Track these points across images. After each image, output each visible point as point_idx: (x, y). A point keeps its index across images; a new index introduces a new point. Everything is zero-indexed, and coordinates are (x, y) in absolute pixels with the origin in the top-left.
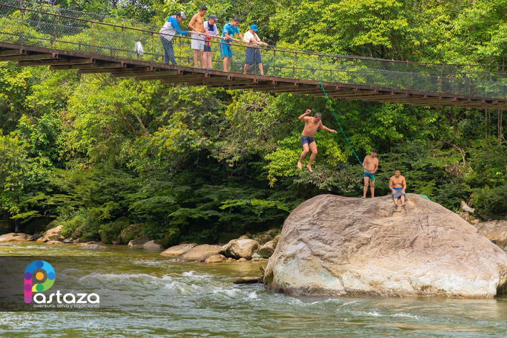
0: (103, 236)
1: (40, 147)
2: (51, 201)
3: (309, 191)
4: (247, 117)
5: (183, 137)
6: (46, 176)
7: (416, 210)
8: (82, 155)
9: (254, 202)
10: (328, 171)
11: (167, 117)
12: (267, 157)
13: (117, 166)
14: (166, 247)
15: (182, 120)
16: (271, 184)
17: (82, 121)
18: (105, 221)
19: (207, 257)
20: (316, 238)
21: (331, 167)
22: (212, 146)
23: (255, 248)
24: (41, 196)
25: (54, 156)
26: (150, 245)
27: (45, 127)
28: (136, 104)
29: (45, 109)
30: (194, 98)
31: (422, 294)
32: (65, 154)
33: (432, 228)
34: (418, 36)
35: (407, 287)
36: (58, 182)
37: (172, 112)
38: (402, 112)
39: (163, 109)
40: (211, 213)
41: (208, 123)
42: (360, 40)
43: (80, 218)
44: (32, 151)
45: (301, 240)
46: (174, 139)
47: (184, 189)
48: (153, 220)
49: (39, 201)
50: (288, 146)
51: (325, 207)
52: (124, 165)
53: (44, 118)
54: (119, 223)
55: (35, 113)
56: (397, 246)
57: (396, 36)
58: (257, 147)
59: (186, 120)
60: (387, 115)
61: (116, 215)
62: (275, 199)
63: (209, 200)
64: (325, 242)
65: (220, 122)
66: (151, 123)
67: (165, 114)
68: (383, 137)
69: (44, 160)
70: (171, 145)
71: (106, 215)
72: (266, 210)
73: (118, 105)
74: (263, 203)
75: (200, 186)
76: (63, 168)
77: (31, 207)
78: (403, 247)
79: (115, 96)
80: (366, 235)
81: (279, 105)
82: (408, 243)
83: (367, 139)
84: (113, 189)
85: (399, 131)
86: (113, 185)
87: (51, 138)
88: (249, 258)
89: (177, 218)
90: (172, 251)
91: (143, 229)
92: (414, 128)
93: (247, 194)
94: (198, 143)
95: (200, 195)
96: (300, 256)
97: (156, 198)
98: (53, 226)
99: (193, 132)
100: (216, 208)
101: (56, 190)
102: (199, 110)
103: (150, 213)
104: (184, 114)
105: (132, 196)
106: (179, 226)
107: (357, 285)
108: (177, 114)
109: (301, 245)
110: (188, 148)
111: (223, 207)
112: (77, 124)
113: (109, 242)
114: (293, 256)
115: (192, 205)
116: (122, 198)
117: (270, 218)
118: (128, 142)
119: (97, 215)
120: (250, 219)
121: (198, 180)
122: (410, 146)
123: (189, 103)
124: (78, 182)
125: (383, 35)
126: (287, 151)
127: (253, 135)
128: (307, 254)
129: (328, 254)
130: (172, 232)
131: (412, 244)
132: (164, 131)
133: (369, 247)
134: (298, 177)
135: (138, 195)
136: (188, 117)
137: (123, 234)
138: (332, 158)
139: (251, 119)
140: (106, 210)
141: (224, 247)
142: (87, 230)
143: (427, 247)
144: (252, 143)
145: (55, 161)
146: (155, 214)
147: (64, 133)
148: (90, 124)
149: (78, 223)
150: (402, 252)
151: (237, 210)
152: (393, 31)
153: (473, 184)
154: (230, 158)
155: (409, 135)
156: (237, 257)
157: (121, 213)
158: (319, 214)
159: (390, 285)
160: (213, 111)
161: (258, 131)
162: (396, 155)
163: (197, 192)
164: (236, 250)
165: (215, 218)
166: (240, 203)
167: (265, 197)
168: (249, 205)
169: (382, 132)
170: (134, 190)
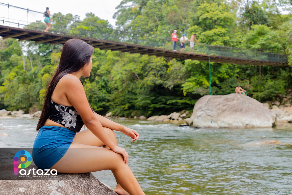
0: (126, 115)
1: (103, 87)
2: (108, 104)
3: (197, 97)
4: (175, 72)
5: (153, 80)
6: (105, 96)
7: (241, 99)
8: (116, 89)
9: (178, 101)
12: (183, 85)
13: (129, 92)
14: (148, 117)
15: (153, 74)
16: (185, 95)
17: (118, 77)
18: (126, 110)
19: (164, 119)
20: (208, 109)
21: (205, 88)
22: (163, 83)
23: (180, 116)
24: (104, 103)
25: (107, 90)
26: (142, 117)
27: (104, 81)
28: (137, 70)
29: (104, 74)
30: (156, 67)
31: (247, 127)
32: (111, 89)
33: (248, 104)
34: (232, 42)
35: (240, 125)
36: (109, 98)
37: (149, 72)
38: (227, 68)
39: (146, 71)
40: (163, 106)
41: (161, 76)
42: (214, 44)
43: (118, 110)
44: (100, 88)
45: (202, 110)
46: (150, 81)
47: (153, 98)
48: (142, 109)
49: (104, 105)
50: (189, 81)
51: (209, 99)
52: (131, 92)
53: (103, 77)
54: (131, 111)
55: (100, 76)
56: (236, 111)
57: (225, 43)
58: (179, 82)
59: (154, 75)
60: (223, 69)
61: (130, 108)
62: (185, 99)
63: (162, 101)
64: (211, 111)
65: (165, 75)
66: (141, 76)
67: (146, 73)
68: (222, 77)
69: (104, 91)
70: (150, 83)
71: (126, 108)
72: (182, 104)
73: (131, 70)
74: (181, 101)
75: (158, 97)
76: (110, 93)
77: (100, 107)
78: (238, 111)
79: (130, 67)
80: (225, 108)
81: (187, 68)
83: (216, 78)
84: (129, 100)
85: (227, 75)
86: (128, 98)
87: (106, 84)
88: (178, 120)
89: (151, 108)
90: (151, 118)
91: (139, 112)
92: (232, 74)
93: (175, 99)
94: (159, 82)
95: (158, 100)
96: (202, 116)
97: (144, 102)
98: (108, 113)
99: (156, 78)
100: (165, 104)
101: (109, 101)
102: (158, 71)
103: (142, 107)
104: (153, 73)
105: (135, 101)
106: (152, 110)
107: (223, 125)
108: (151, 73)
109: (202, 112)
110: (155, 84)
111: (168, 103)
112: (114, 79)
113: (128, 117)
114: (200, 116)
115: (156, 103)
116: (131, 102)
117: (183, 106)
118: (132, 84)
119: (123, 108)
120: (176, 107)
121: (157, 95)
122: (231, 80)
123: (155, 69)
124: (116, 98)
125: (221, 42)
126: (190, 83)
127: (177, 78)
128: (205, 115)
129: (212, 115)
130: (150, 112)
131: (241, 110)
132: (146, 79)
133: (226, 112)
134: (194, 92)
135: (137, 101)
136: (155, 74)
137: (132, 114)
138: (205, 85)
139: (176, 73)
140: (126, 106)
141: (169, 116)
142: (120, 113)
143: (246, 111)
144: (177, 81)
145: (108, 92)
147: (110, 82)
148: (120, 78)
149: (117, 111)
150: (238, 113)
151: (172, 104)
152: (224, 41)
153: (254, 91)
154: (170, 86)
155: (231, 76)
156: (173, 119)
157: (132, 107)
158: (208, 101)
159: (235, 124)
160: (163, 71)
161: (179, 77)
162: (226, 83)
163: (158, 99)
164: (173, 117)
166: (174, 101)
167: (181, 99)
170: (136, 99)
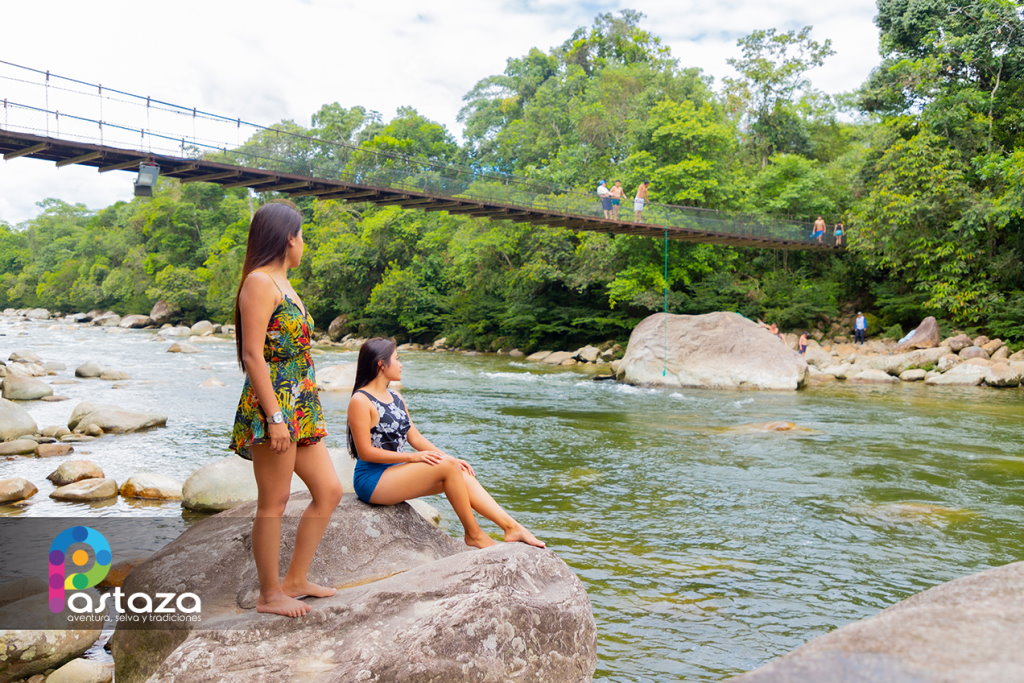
0: (478, 346)
1: (428, 279)
2: (438, 319)
3: (641, 313)
4: (592, 255)
5: (543, 271)
6: (433, 300)
7: (734, 325)
8: (459, 285)
9: (597, 320)
10: (655, 296)
11: (530, 256)
12: (609, 286)
13: (487, 293)
14: (529, 353)
15: (543, 258)
16: (612, 307)
17: (464, 258)
18: (479, 335)
19: (563, 361)
20: (658, 345)
21: (657, 293)
22: (565, 278)
23: (599, 354)
24: (431, 316)
25: (439, 286)
26: (515, 352)
27: (431, 264)
28: (506, 246)
29: (431, 250)
30: (551, 241)
31: (741, 388)
32: (447, 284)
33: (747, 338)
34: (725, 192)
35: (728, 382)
36: (443, 305)
37: (534, 251)
38: (712, 251)
39: (527, 249)
40: (563, 328)
41: (561, 261)
42: (681, 196)
43: (460, 332)
44: (422, 282)
45: (646, 347)
46: (536, 272)
47: (541, 310)
48: (516, 334)
49: (429, 320)
50: (624, 277)
51: (664, 322)
52: (493, 292)
53: (431, 257)
54: (491, 336)
55: (424, 253)
56: (721, 351)
57: (707, 192)
58: (601, 278)
59: (546, 258)
60: (701, 252)
61: (487, 330)
62: (613, 317)
63: (560, 319)
64: (665, 348)
65: (570, 259)
66: (517, 260)
67: (528, 253)
68: (698, 271)
69: (432, 289)
70: (534, 277)
71: (480, 330)
72: (606, 326)
73: (494, 246)
74: (604, 321)
75: (553, 308)
76: (446, 295)
77: (422, 324)
78: (725, 352)
79: (491, 240)
80: (696, 343)
81: (618, 246)
82: (728, 350)
83: (685, 272)
84: (486, 311)
85: (710, 265)
86: (485, 308)
87: (435, 272)
88: (594, 362)
89: (537, 331)
90: (533, 357)
91: (509, 340)
92: (721, 264)
93: (590, 314)
94: (555, 275)
95: (553, 315)
96: (646, 358)
97: (520, 317)
98: (440, 338)
99: (550, 267)
100: (568, 324)
101: (441, 312)
102: (556, 251)
103: (515, 328)
104: (544, 254)
105: (501, 316)
106: (537, 338)
107: (690, 381)
108: (538, 253)
109: (647, 351)
110: (547, 280)
111: (574, 324)
112: (455, 262)
113: (482, 350)
114: (641, 359)
115: (548, 323)
116: (492, 317)
117: (608, 332)
118: (496, 274)
119: (473, 330)
120: (592, 333)
121: (552, 304)
122: (717, 277)
123: (548, 244)
124: (457, 306)
125: (699, 192)
126: (624, 281)
127: (597, 269)
128: (651, 357)
129: (667, 358)
130: (532, 342)
131: (731, 350)
132: (527, 267)
133: (698, 352)
134: (632, 301)
135: (506, 315)
136: (547, 256)
137: (493, 345)
138: (658, 286)
139: (596, 257)
140: (481, 326)
141: (575, 354)
142: (465, 341)
143: (743, 352)
144: (597, 276)
145: (439, 290)
146: (517, 329)
147: (445, 268)
148: (467, 262)
149: (458, 336)
150: (724, 356)
151: (584, 325)
152: (706, 189)
153: (767, 306)
154: (580, 286)
155: (717, 269)
156: (585, 361)
157: (493, 329)
158: (659, 327)
159: (715, 381)
160: (566, 251)
161: (601, 266)
162: (706, 284)
163: (551, 313)
164: (584, 356)
165: (565, 332)
166: (587, 320)
167: (604, 316)
168: (594, 322)
169: (697, 267)
170: (503, 311)
